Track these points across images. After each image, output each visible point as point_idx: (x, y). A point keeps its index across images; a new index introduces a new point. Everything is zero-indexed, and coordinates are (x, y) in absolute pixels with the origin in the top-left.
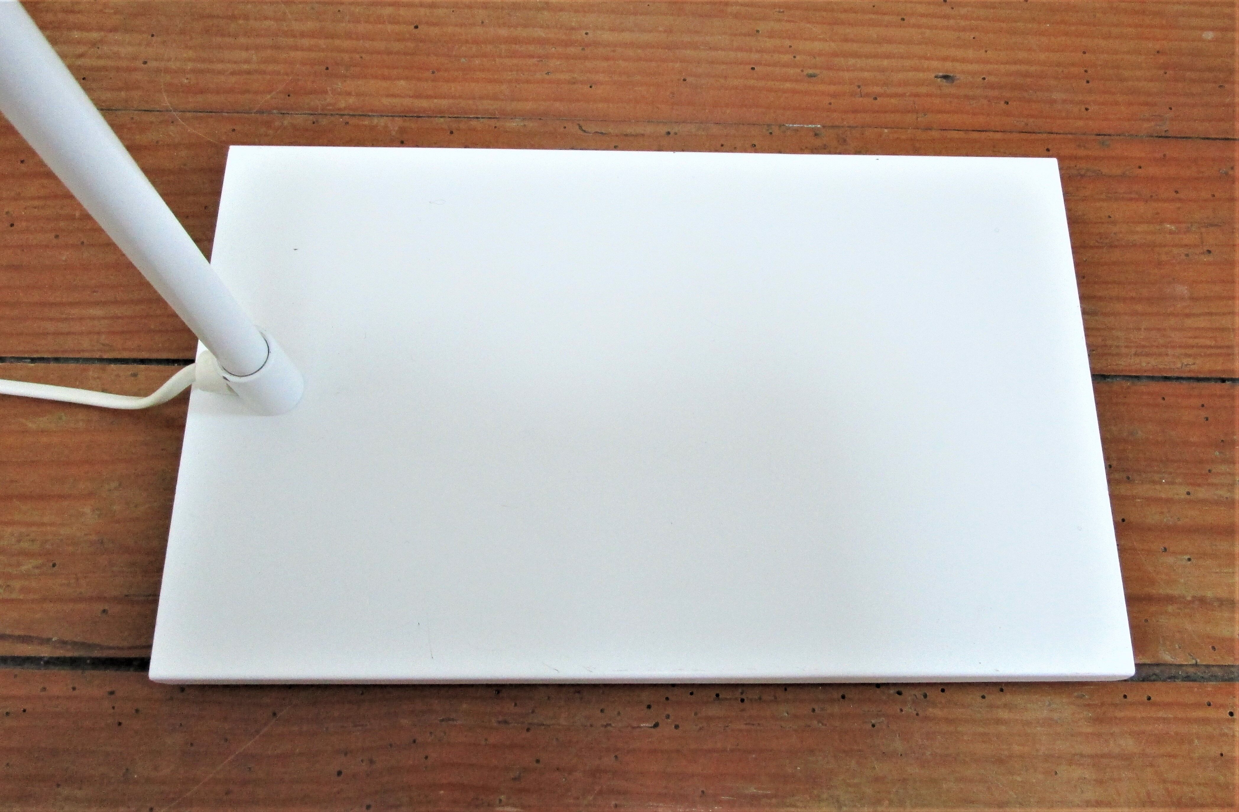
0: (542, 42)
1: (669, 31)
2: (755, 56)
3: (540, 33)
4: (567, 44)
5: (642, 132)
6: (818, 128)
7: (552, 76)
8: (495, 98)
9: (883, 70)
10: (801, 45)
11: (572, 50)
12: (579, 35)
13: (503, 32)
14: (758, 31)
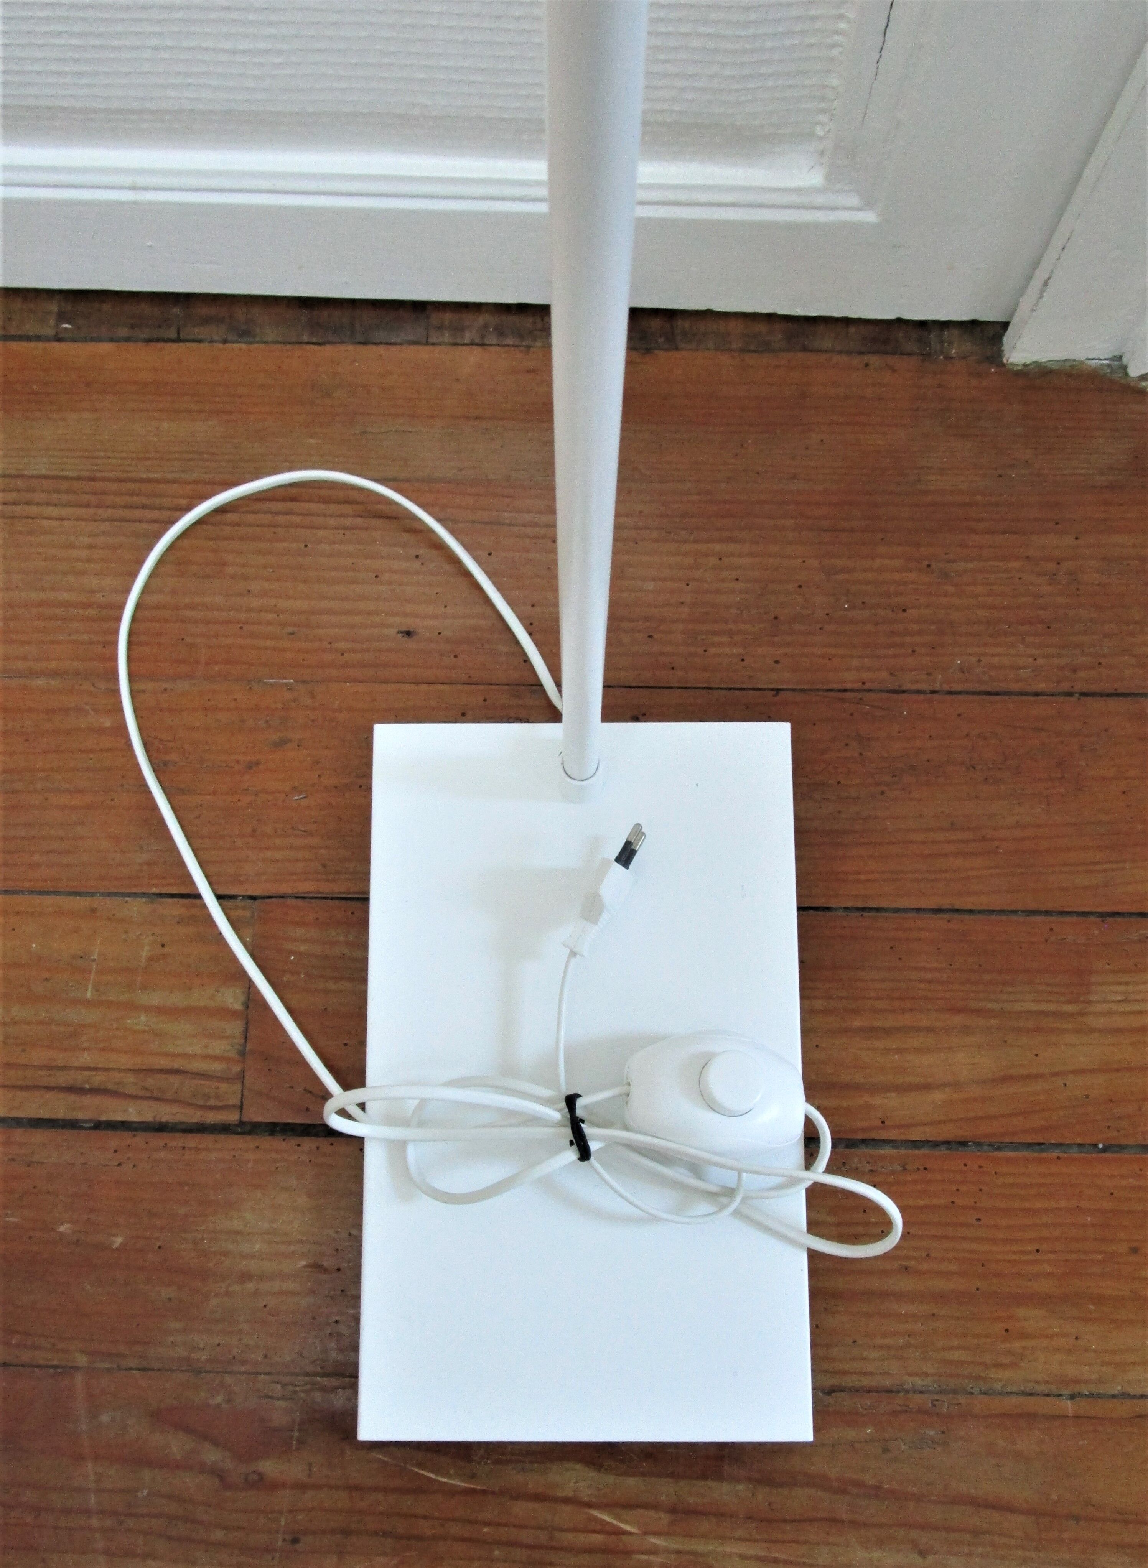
0: (67, 605)
1: (174, 592)
2: (243, 616)
3: (65, 596)
4: (89, 606)
5: (144, 688)
6: (291, 684)
7: (73, 637)
8: (25, 659)
9: (352, 627)
10: (283, 604)
11: (91, 612)
12: (98, 598)
13: (34, 596)
14: (249, 591)
